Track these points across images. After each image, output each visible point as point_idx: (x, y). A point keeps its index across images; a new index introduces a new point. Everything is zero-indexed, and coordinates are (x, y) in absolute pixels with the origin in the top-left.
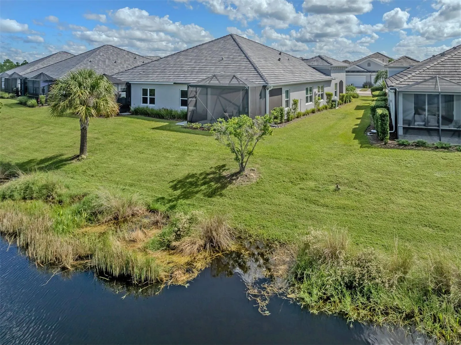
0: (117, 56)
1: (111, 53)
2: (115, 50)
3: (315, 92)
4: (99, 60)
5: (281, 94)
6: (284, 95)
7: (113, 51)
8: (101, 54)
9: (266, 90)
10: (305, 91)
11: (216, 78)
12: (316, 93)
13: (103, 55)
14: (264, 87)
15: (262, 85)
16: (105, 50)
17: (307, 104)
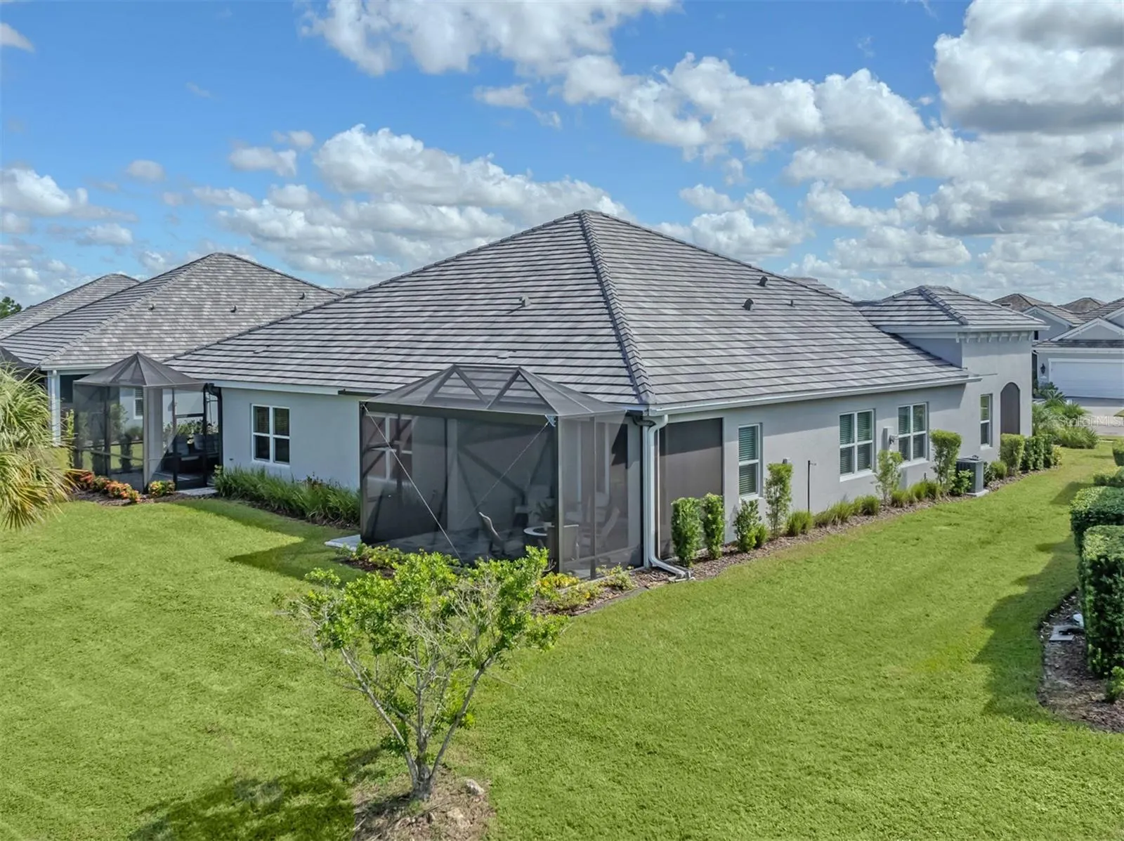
0: (245, 291)
1: (227, 283)
2: (243, 270)
3: (885, 431)
4: (184, 302)
5: (721, 443)
6: (732, 446)
7: (235, 272)
8: (194, 282)
9: (645, 429)
10: (836, 430)
11: (462, 377)
12: (890, 434)
13: (199, 287)
14: (637, 419)
15: (627, 409)
16: (208, 271)
17: (845, 478)
